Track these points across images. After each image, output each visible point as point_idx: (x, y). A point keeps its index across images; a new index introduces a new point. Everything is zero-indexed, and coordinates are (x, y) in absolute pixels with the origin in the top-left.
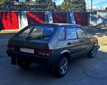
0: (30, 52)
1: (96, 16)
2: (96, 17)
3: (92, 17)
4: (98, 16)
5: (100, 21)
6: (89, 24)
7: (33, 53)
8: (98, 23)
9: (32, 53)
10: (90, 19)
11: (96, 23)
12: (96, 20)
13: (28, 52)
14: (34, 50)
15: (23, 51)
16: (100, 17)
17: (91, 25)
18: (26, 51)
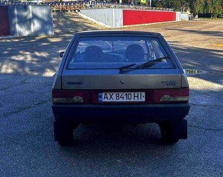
0: (132, 100)
1: (27, 15)
2: (26, 17)
3: (18, 16)
4: (31, 16)
5: (36, 26)
6: (15, 32)
7: (143, 99)
8: (32, 30)
9: (139, 100)
10: (16, 20)
11: (29, 29)
12: (28, 23)
13: (128, 100)
14: (143, 94)
15: (111, 100)
16: (35, 16)
17: (20, 33)
18: (121, 100)
